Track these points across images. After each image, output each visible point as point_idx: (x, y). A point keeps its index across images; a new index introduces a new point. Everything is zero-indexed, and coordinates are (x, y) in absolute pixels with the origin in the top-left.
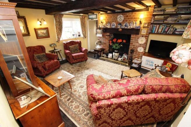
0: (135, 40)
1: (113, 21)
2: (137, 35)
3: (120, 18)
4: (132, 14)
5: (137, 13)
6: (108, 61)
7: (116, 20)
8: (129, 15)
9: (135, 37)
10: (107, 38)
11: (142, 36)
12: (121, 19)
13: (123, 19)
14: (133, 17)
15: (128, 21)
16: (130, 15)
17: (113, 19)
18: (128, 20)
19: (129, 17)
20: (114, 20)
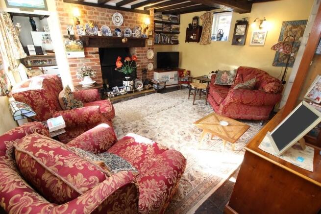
0: (142, 55)
1: (103, 23)
2: (143, 48)
3: (117, 19)
4: (132, 15)
5: (139, 15)
6: (127, 100)
7: (108, 21)
8: (129, 16)
9: (141, 50)
10: (95, 58)
11: (149, 49)
12: (118, 21)
13: (122, 20)
14: (135, 21)
15: (129, 26)
16: (131, 16)
17: (101, 19)
18: (129, 24)
19: (129, 19)
20: (105, 21)
